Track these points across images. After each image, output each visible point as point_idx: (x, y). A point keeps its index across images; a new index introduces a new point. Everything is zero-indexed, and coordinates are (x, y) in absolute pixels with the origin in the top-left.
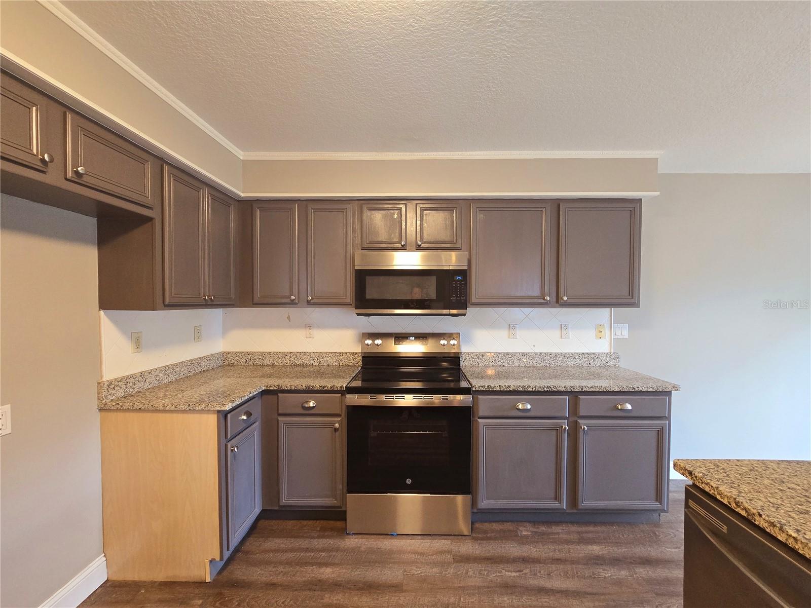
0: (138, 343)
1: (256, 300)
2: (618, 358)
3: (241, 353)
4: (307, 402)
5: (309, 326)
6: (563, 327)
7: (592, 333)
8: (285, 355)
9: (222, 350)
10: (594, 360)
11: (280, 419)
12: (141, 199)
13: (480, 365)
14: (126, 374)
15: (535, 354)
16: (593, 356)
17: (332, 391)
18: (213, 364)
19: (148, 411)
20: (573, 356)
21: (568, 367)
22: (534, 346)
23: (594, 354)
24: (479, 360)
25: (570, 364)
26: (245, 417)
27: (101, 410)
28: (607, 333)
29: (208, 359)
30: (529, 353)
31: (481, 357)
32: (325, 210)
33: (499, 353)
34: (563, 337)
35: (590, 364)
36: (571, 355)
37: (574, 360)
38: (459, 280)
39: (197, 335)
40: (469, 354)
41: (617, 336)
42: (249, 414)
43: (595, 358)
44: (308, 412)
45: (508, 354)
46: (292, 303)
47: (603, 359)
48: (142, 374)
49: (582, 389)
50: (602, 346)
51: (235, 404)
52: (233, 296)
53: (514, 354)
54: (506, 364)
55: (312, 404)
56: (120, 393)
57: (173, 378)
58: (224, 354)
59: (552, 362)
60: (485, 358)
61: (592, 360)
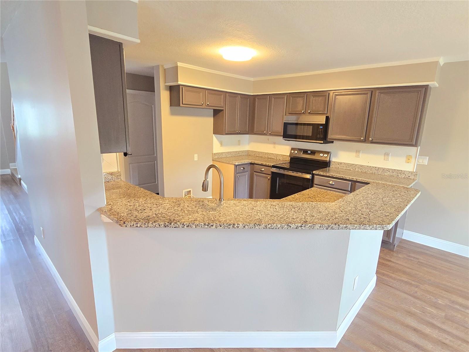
0: (221, 144)
1: (255, 132)
2: (417, 175)
3: (253, 151)
4: (262, 169)
5: (274, 143)
6: (387, 154)
7: (404, 159)
8: (266, 153)
9: (248, 149)
10: (401, 174)
11: (255, 173)
12: (221, 106)
13: (339, 168)
14: (218, 152)
15: (368, 166)
16: (401, 172)
17: (268, 166)
18: (243, 154)
19: (221, 162)
20: (388, 170)
21: (385, 175)
22: (369, 162)
23: (401, 171)
24: (339, 166)
25: (386, 174)
26: (242, 169)
27: (213, 160)
28: (413, 160)
29: (243, 152)
30: (364, 165)
31: (340, 164)
32: (277, 98)
33: (349, 164)
34: (385, 159)
35: (398, 176)
36: (387, 170)
37: (389, 173)
38: (321, 128)
39: (239, 143)
40: (334, 162)
41: (419, 163)
42: (244, 168)
43: (402, 173)
44: (261, 172)
45: (353, 164)
46: (265, 134)
47: (406, 174)
48: (222, 153)
49: (357, 180)
50: (409, 167)
51: (239, 164)
52: (247, 130)
53: (356, 165)
54: (352, 169)
55: (263, 170)
56: (217, 157)
57: (230, 156)
58: (248, 151)
59: (376, 172)
60: (342, 165)
61: (400, 174)
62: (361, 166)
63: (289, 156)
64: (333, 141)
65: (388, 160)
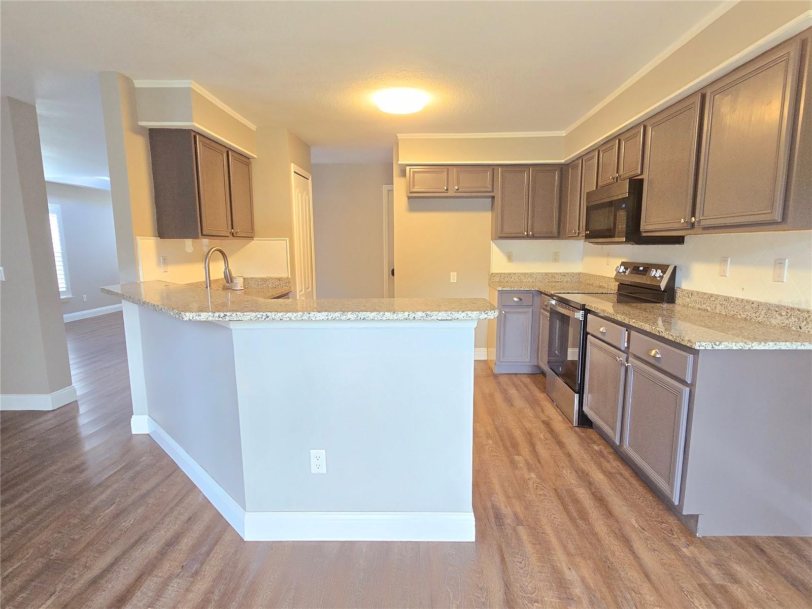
0: (510, 257)
5: (608, 255)
6: (780, 261)
9: (579, 271)
10: (807, 323)
13: (690, 305)
15: (737, 300)
16: (806, 316)
20: (780, 310)
23: (809, 312)
24: (689, 299)
25: (775, 322)
26: (517, 300)
30: (731, 297)
31: (691, 296)
33: (706, 294)
34: (775, 279)
35: (800, 328)
36: (777, 309)
37: (779, 317)
38: (623, 208)
39: (555, 258)
40: (682, 290)
42: (520, 300)
43: (808, 320)
44: (546, 308)
45: (712, 295)
48: (510, 274)
53: (717, 297)
54: (709, 309)
58: (579, 274)
59: (754, 315)
60: (693, 298)
61: (805, 322)
62: (727, 299)
63: (615, 278)
64: (683, 237)
65: (779, 279)
